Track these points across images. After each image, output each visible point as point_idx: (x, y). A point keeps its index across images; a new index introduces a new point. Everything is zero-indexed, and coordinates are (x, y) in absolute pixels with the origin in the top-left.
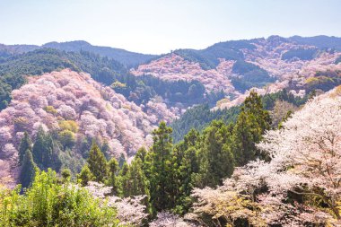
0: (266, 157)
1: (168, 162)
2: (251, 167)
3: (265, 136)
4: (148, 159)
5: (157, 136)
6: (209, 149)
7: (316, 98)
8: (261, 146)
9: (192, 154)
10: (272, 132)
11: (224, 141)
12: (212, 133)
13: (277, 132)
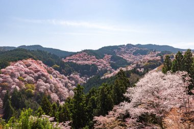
0: (128, 100)
1: (81, 104)
2: (122, 105)
3: (127, 90)
4: (71, 103)
5: (76, 91)
6: (101, 97)
7: (149, 72)
8: (126, 95)
9: (93, 100)
10: (131, 88)
11: (108, 93)
12: (102, 89)
13: (133, 88)
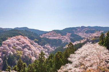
1: (43, 64)
2: (66, 66)
4: (37, 63)
5: (40, 56)
6: (55, 60)
8: (69, 59)
9: (51, 62)
10: (72, 55)
11: (60, 57)
12: (56, 55)
13: (74, 55)
